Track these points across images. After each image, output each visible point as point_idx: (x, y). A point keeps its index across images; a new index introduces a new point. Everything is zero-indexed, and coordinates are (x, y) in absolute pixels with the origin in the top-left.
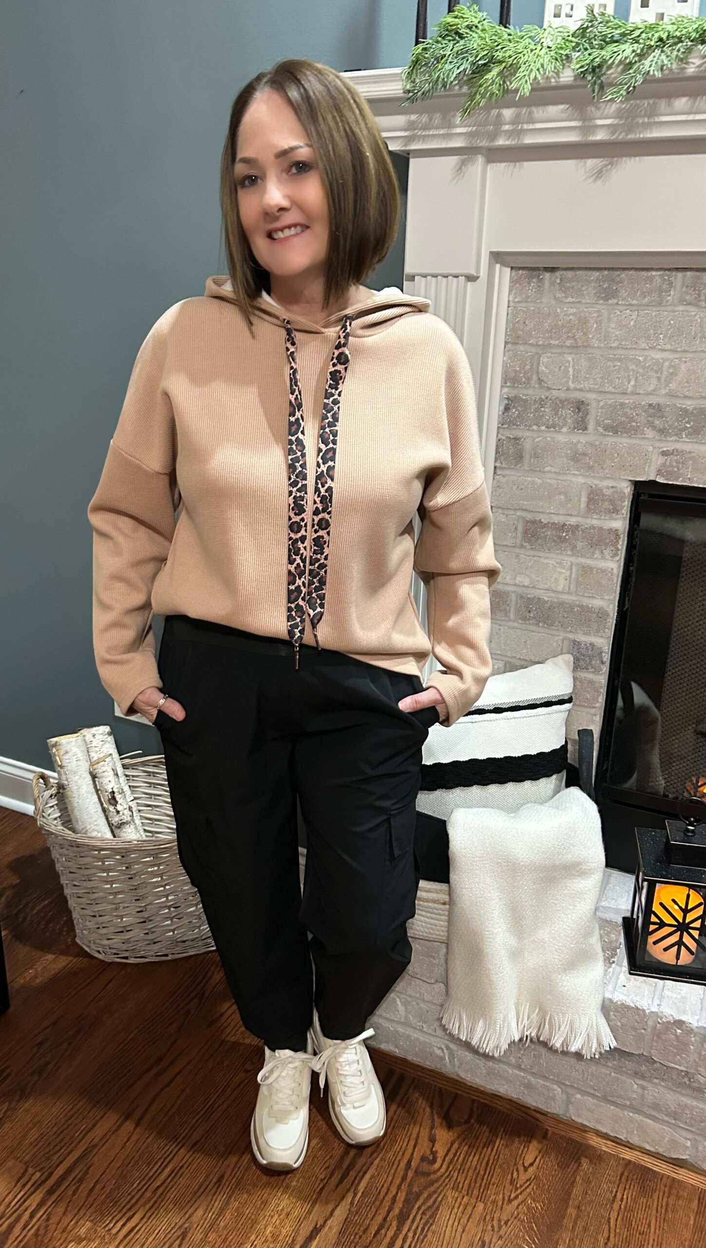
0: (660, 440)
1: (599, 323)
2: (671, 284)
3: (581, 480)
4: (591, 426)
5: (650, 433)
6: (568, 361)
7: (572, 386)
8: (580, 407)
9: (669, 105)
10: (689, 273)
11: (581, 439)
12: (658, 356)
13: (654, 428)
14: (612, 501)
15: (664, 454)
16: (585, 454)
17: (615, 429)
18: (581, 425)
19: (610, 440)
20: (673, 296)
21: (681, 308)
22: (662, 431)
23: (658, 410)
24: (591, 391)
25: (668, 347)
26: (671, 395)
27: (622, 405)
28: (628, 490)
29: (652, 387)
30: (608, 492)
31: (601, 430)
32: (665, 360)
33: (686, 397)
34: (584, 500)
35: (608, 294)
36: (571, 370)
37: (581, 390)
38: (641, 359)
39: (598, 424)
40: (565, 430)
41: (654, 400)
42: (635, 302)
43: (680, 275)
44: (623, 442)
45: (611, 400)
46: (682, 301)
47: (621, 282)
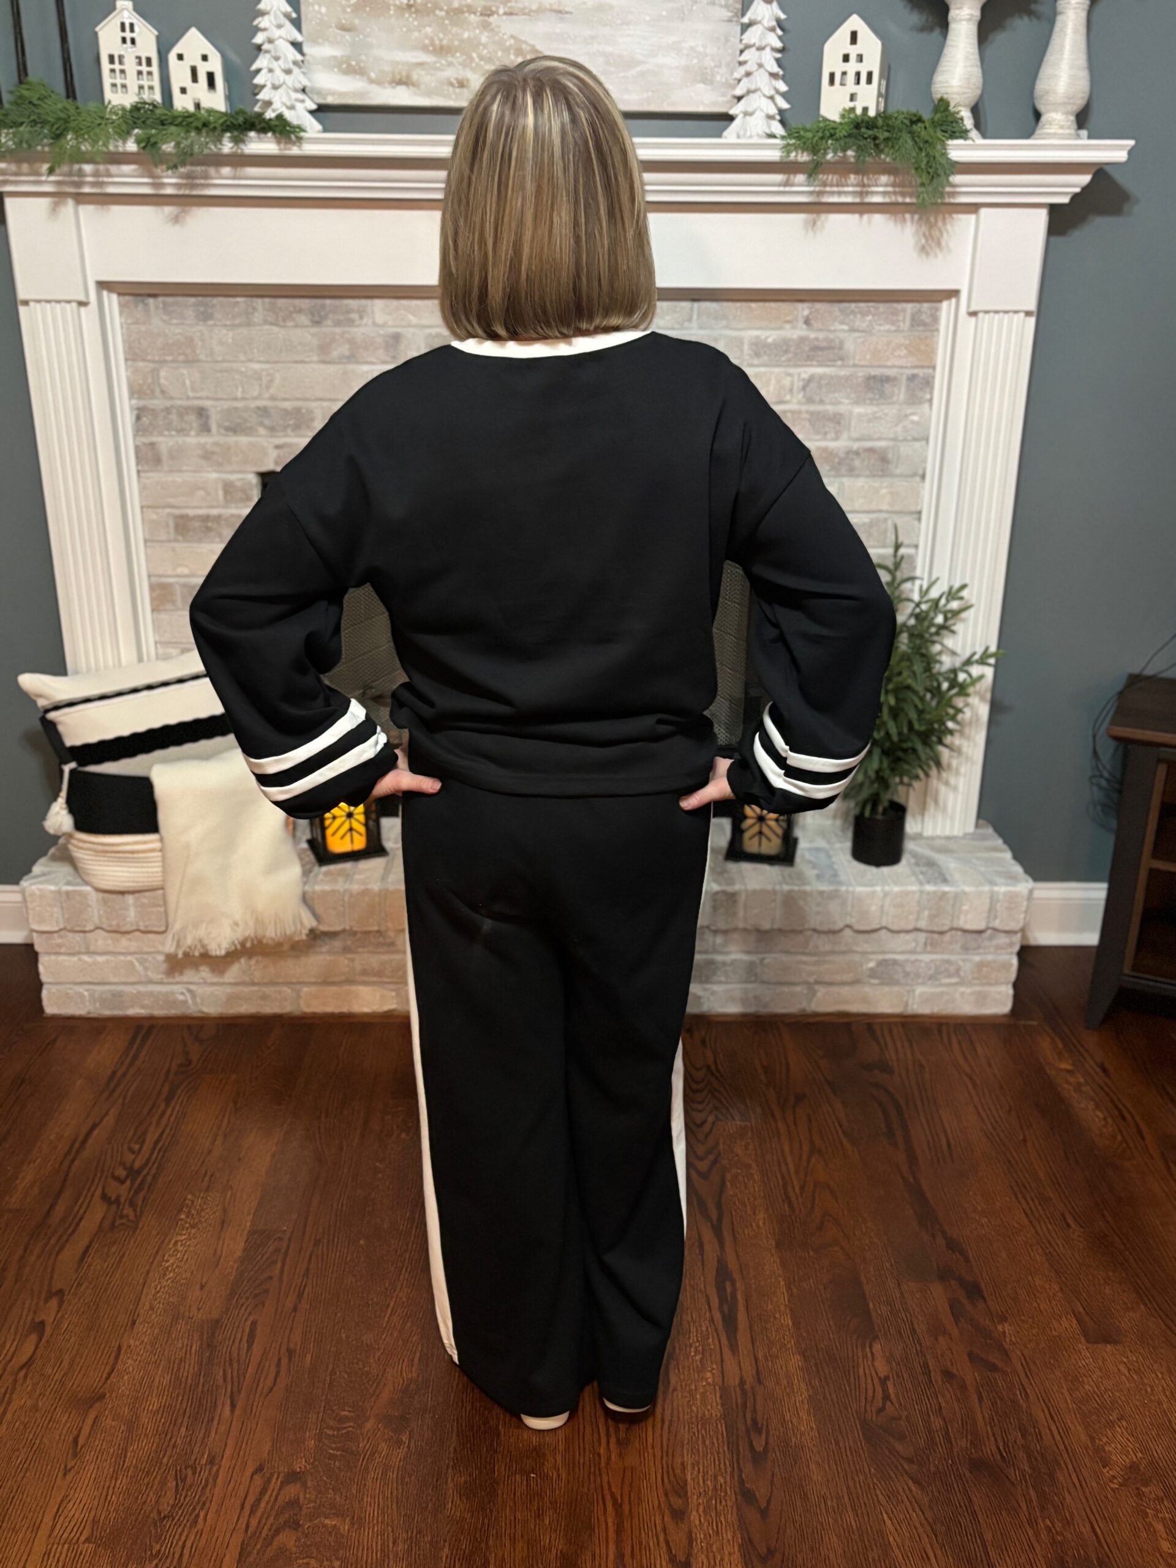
0: (272, 436)
1: (203, 341)
2: (254, 309)
3: (214, 475)
4: (214, 428)
5: (262, 431)
6: (183, 375)
7: (191, 394)
8: (201, 412)
9: (218, 172)
10: (267, 300)
11: (206, 440)
12: (256, 366)
13: (265, 427)
14: (244, 491)
15: (277, 447)
16: (213, 453)
17: (234, 430)
18: (205, 429)
19: (232, 439)
20: (258, 317)
21: (266, 327)
22: (272, 429)
23: (264, 411)
24: (208, 398)
25: (262, 359)
26: (273, 398)
27: (236, 409)
28: (254, 480)
29: (256, 393)
30: (239, 484)
31: (223, 431)
32: (263, 370)
33: (285, 400)
34: (221, 493)
35: (205, 317)
36: (188, 382)
37: (199, 398)
38: (243, 369)
39: (219, 426)
40: (193, 433)
41: (261, 403)
42: (228, 323)
43: (260, 301)
44: (243, 440)
45: (226, 405)
46: (266, 322)
47: (213, 306)
